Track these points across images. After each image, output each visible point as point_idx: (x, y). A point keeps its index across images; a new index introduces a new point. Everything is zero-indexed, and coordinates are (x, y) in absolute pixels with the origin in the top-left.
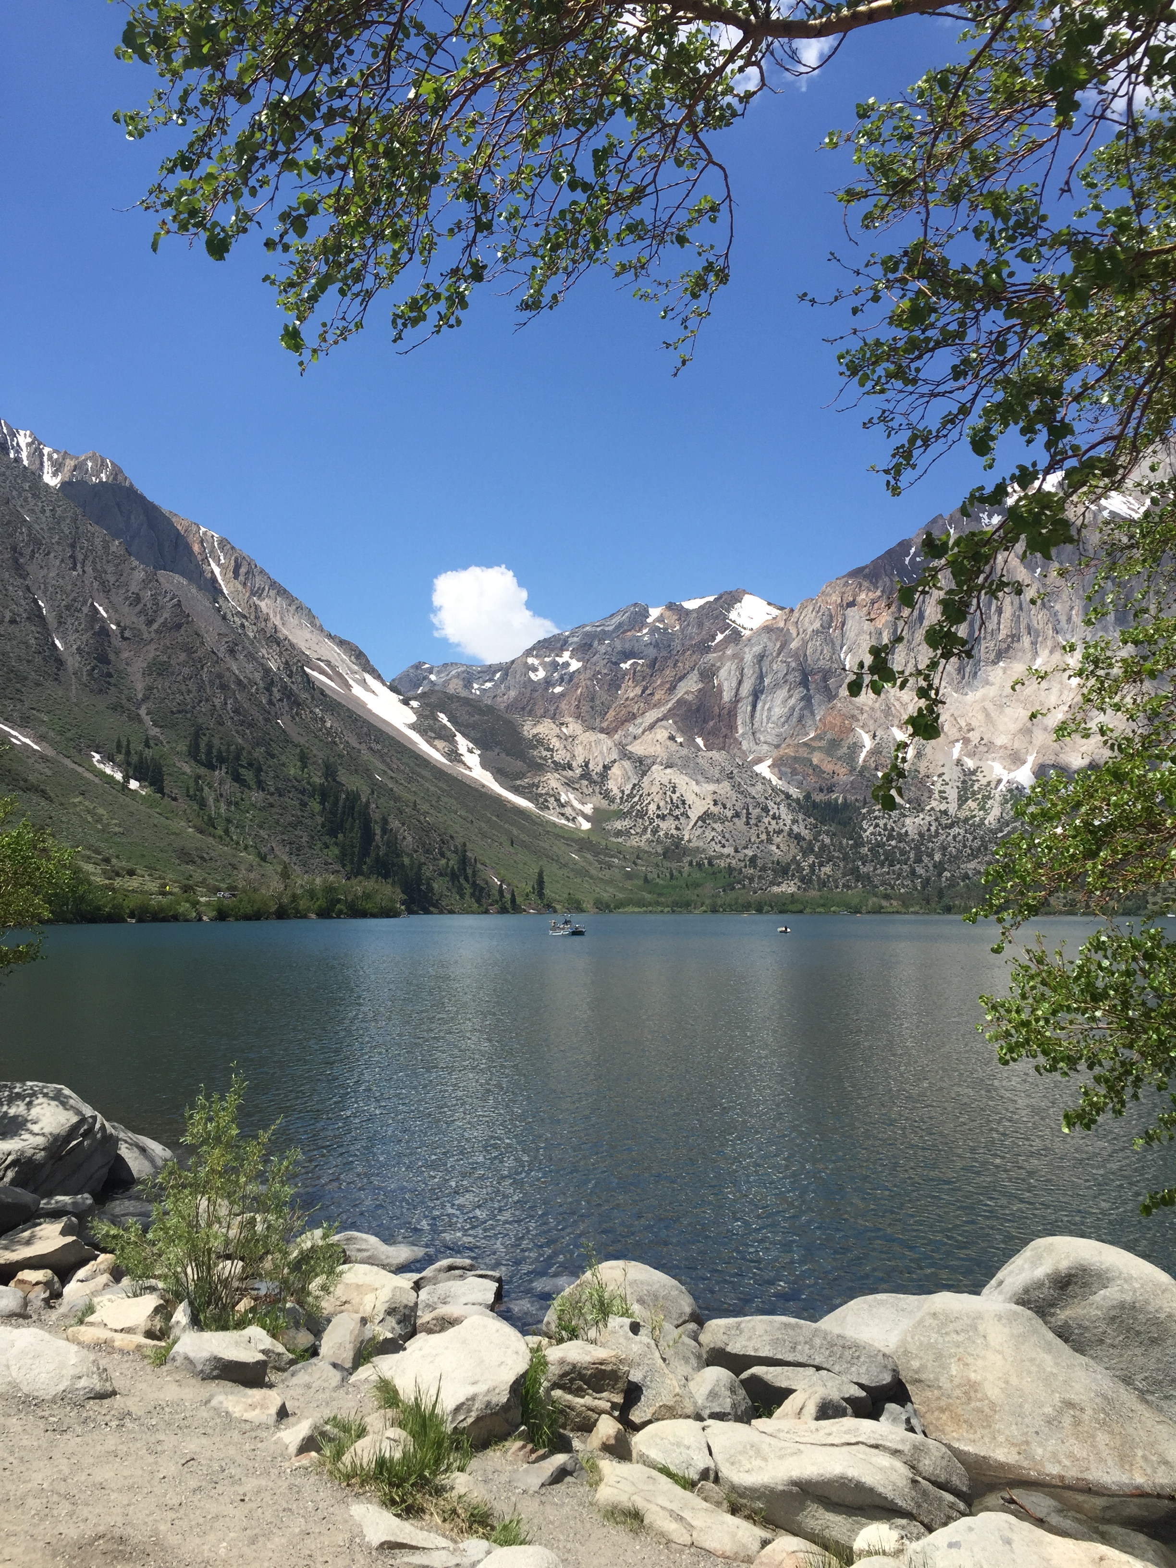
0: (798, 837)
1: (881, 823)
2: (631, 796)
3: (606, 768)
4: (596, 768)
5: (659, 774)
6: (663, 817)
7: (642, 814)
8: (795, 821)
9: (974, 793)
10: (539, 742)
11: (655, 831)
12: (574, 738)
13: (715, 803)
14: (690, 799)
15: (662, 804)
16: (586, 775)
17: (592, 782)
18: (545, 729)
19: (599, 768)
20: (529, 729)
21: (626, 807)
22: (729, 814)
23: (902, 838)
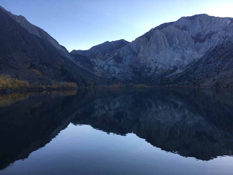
0: (132, 76)
1: (144, 74)
2: (107, 70)
3: (104, 66)
4: (102, 66)
5: (112, 67)
6: (112, 73)
7: (109, 73)
8: (132, 74)
9: (157, 70)
10: (93, 62)
11: (111, 76)
12: (99, 61)
13: (120, 71)
14: (116, 71)
15: (112, 71)
16: (101, 67)
17: (102, 68)
18: (94, 60)
19: (103, 66)
20: (92, 60)
21: (107, 72)
22: (122, 73)
23: (147, 76)
